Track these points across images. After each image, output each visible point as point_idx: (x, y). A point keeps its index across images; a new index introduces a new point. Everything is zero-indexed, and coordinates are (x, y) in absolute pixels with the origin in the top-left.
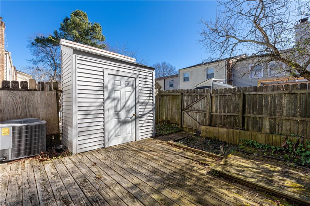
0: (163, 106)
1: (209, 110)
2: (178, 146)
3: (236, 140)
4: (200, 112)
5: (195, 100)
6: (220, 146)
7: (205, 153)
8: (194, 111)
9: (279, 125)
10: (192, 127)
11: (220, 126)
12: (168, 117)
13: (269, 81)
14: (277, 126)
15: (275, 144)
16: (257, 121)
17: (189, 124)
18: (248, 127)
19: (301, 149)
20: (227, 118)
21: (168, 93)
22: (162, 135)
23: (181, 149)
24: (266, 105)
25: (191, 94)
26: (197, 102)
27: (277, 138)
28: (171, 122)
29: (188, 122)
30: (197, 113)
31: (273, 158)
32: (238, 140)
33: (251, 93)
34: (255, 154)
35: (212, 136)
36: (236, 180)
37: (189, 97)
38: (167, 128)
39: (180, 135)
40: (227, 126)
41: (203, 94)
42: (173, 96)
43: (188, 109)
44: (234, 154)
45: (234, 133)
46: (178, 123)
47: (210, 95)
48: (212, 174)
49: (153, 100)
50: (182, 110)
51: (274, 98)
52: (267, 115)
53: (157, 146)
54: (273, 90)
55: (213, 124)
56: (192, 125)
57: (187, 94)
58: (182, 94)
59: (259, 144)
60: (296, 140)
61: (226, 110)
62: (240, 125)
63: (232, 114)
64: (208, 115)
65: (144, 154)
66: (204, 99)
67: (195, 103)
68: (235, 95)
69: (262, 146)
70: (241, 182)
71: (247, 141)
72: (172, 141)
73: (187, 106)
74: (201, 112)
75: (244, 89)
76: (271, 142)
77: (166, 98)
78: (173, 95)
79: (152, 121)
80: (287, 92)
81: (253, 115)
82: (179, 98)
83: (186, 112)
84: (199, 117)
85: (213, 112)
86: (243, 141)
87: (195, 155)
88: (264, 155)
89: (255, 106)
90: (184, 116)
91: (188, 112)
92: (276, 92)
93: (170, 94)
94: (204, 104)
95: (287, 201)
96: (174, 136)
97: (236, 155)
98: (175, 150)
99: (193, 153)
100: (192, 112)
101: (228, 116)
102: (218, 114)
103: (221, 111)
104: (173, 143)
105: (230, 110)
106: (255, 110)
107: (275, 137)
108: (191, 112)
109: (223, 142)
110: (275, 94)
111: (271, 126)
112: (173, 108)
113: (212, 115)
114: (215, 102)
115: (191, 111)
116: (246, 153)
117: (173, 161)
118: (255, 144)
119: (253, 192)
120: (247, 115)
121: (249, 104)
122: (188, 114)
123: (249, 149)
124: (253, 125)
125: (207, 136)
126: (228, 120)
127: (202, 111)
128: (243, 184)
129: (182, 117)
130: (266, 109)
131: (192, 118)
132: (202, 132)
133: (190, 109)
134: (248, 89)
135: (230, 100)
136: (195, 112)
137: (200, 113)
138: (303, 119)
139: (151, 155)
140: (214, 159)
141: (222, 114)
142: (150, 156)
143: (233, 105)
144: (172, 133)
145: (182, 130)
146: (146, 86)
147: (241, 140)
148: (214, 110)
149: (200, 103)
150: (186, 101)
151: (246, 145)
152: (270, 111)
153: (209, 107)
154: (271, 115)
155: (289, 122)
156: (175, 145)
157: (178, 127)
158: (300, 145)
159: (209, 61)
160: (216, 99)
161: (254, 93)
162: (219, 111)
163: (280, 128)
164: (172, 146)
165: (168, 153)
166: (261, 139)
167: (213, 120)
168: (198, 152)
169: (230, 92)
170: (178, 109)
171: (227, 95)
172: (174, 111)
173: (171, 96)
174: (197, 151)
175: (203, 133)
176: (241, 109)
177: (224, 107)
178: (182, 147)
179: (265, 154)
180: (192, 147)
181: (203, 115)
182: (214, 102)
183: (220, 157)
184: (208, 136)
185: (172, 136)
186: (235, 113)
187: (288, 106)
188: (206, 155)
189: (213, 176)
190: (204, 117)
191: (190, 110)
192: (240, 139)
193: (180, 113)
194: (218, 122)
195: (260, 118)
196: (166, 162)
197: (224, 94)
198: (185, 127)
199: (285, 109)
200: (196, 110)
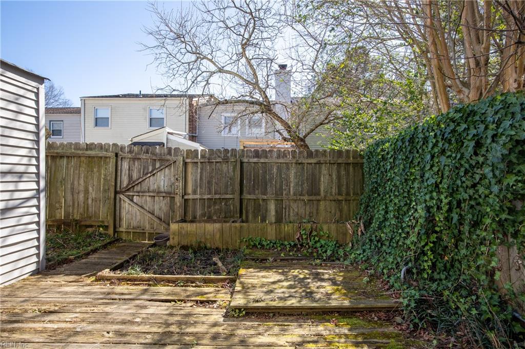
0: (59, 184)
1: (181, 191)
2: (129, 280)
3: (236, 241)
4: (161, 195)
5: (150, 170)
6: (214, 259)
7: (197, 279)
8: (147, 194)
9: (285, 209)
10: (143, 230)
11: (203, 220)
12: (73, 213)
13: (254, 143)
14: (284, 210)
15: (288, 237)
16: (260, 205)
17: (134, 223)
18: (247, 217)
19: (314, 239)
20: (215, 203)
21: (73, 151)
22: (67, 261)
23: (138, 284)
24: (271, 179)
25: (138, 156)
26: (154, 175)
27: (289, 228)
28: (82, 223)
29: (132, 219)
30: (155, 196)
31: (292, 260)
32: (239, 241)
33: (251, 160)
34: (270, 259)
35: (193, 241)
36: (273, 311)
37: (134, 162)
38: (76, 240)
39: (118, 251)
40: (215, 218)
41: (168, 157)
42: (90, 159)
43: (132, 189)
44: (246, 267)
45: (233, 229)
46: (106, 224)
47: (184, 161)
48: (233, 316)
49: (38, 167)
50: (116, 193)
51: (279, 169)
52: (271, 195)
53: (66, 293)
54: (278, 157)
55: (190, 217)
56: (142, 225)
57: (130, 156)
58: (117, 155)
59: (269, 242)
60: (309, 227)
61: (212, 189)
62: (237, 214)
63: (223, 197)
64: (178, 200)
65: (36, 331)
66: (169, 167)
67: (149, 175)
68: (228, 162)
69: (273, 244)
70: (281, 311)
71: (252, 241)
72: (108, 270)
73: (129, 181)
74: (164, 195)
75: (240, 152)
76: (283, 236)
77: (67, 164)
78: (89, 157)
79: (34, 226)
80: (294, 161)
81: (254, 196)
82: (106, 163)
83: (128, 197)
84: (160, 206)
85: (189, 194)
86: (246, 241)
87: (178, 289)
88: (282, 258)
89: (257, 182)
90: (123, 205)
91: (134, 195)
92: (281, 160)
93: (80, 152)
94: (170, 179)
95: (340, 315)
96: (103, 256)
97: (249, 268)
98: (126, 291)
99: (171, 286)
100: (143, 196)
101: (216, 201)
102: (198, 196)
103: (204, 191)
104: (112, 274)
105: (219, 189)
106: (256, 187)
107: (288, 227)
108: (139, 196)
109: (214, 249)
110: (280, 163)
111: (276, 212)
112: (90, 189)
113: (187, 199)
114: (192, 173)
115: (141, 194)
116: (258, 260)
117: (138, 320)
118: (265, 243)
119: (302, 321)
120: (246, 196)
121: (248, 179)
122: (132, 200)
123: (259, 253)
124: (254, 212)
125: (183, 244)
126: (217, 207)
127: (165, 192)
128: (285, 315)
129: (118, 208)
130: (271, 186)
131: (142, 210)
132: (171, 237)
133: (137, 188)
134: (247, 153)
135: (218, 171)
136: (149, 196)
137: (162, 198)
138: (311, 198)
139: (63, 325)
140: (217, 287)
141: (206, 197)
142: (62, 329)
143: (224, 179)
144: (95, 251)
145: (118, 240)
146: (17, 125)
147: (244, 240)
148: (190, 190)
149: (160, 176)
150: (127, 172)
151: (251, 247)
152: (276, 189)
153: (181, 184)
154: (277, 194)
155: (297, 203)
156: (121, 280)
157: (105, 234)
158: (314, 233)
159: (165, 93)
160: (195, 168)
161: (255, 160)
162: (200, 191)
163: (287, 213)
164: (112, 283)
165: (112, 304)
166: (271, 232)
167: (188, 209)
168: (182, 279)
169: (219, 157)
170: (105, 191)
171: (214, 161)
172: (93, 194)
173: (82, 159)
174: (177, 279)
175: (173, 238)
176: (237, 187)
177: (209, 182)
178: (142, 280)
179: (282, 255)
180: (160, 274)
181: (169, 201)
182: (190, 173)
183: (227, 279)
184: (185, 242)
185: (98, 258)
186: (228, 194)
187: (295, 180)
188: (200, 282)
189: (235, 319)
190: (170, 207)
191: (139, 192)
192: (242, 238)
193: (112, 201)
194: (199, 213)
195: (264, 200)
196: (121, 327)
197: (209, 159)
198: (124, 230)
199: (292, 185)
200: (153, 192)
